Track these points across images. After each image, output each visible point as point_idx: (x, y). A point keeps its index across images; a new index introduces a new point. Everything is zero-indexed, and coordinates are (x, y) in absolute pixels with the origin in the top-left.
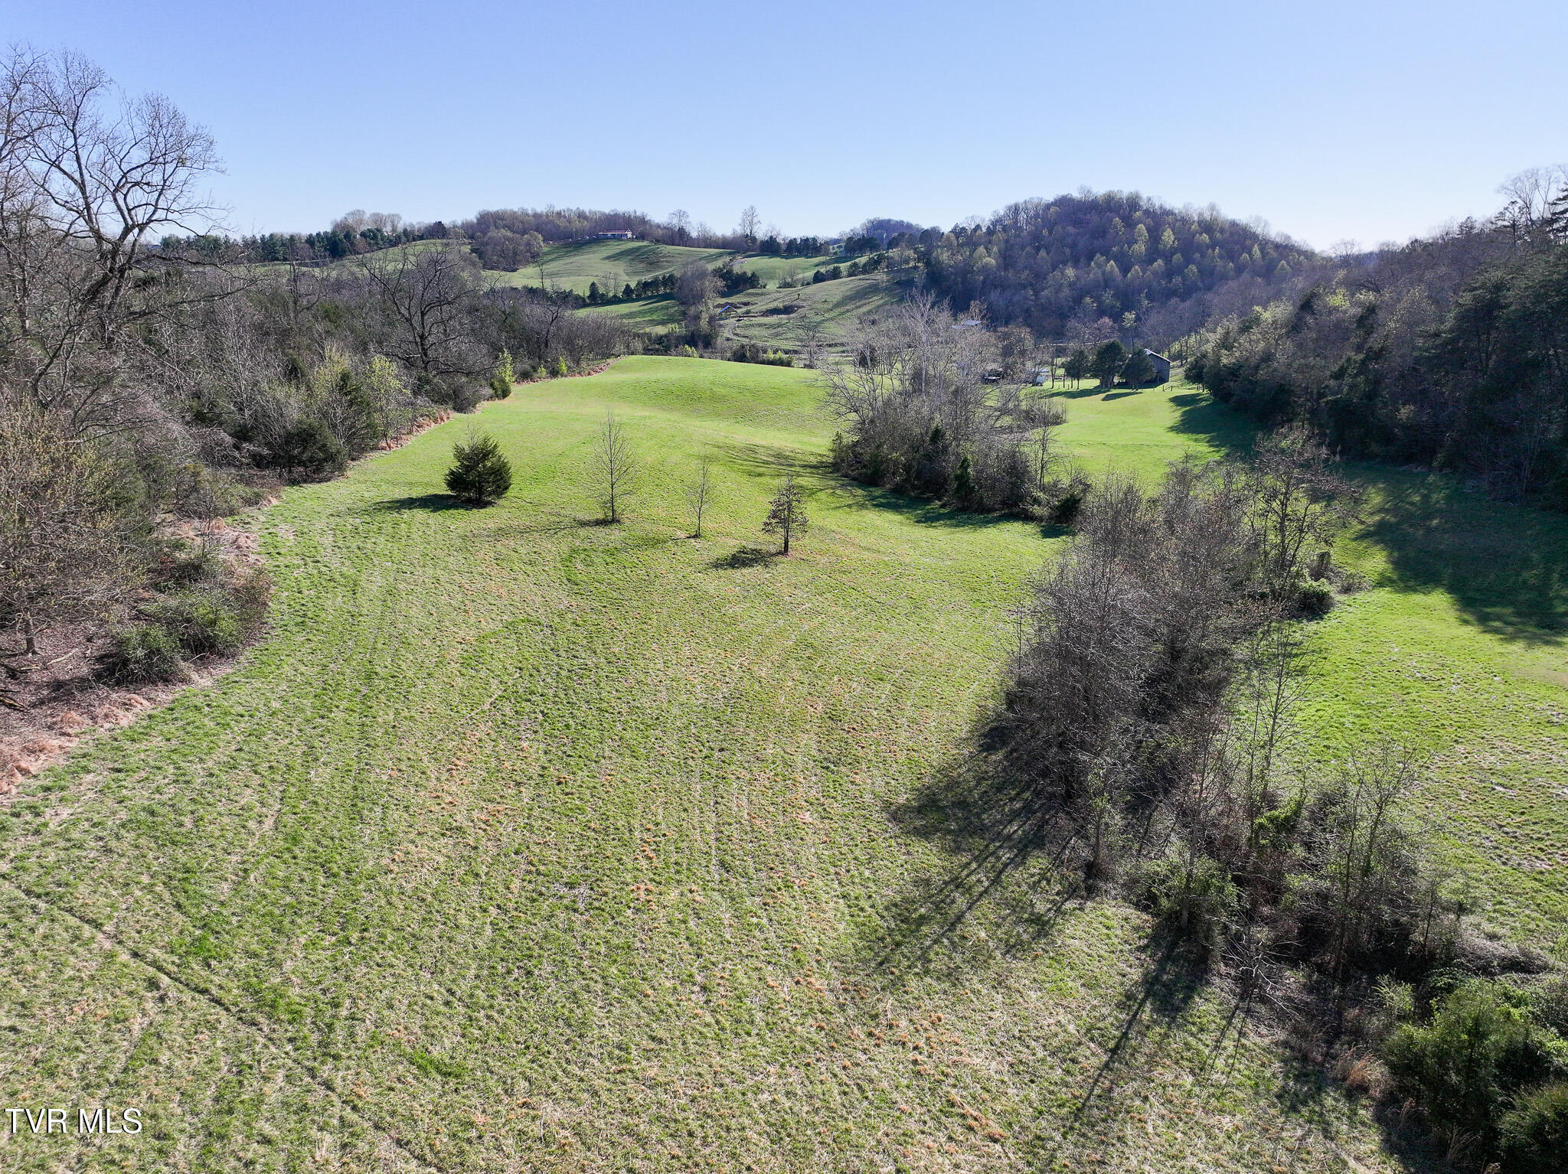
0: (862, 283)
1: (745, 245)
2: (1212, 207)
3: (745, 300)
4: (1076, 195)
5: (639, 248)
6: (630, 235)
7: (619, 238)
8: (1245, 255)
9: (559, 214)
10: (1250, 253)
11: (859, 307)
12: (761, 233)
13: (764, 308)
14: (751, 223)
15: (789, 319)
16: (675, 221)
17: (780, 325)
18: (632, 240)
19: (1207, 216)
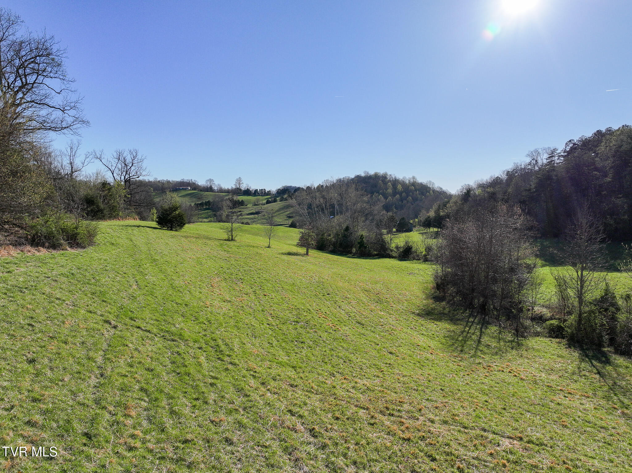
0: (286, 203)
1: (237, 191)
2: (414, 178)
3: (240, 210)
4: (363, 175)
5: (194, 193)
6: (189, 188)
7: (185, 189)
8: (428, 194)
9: (159, 182)
10: (429, 192)
11: (286, 212)
12: (243, 187)
13: (248, 212)
14: (239, 184)
15: (259, 216)
16: (208, 183)
17: (255, 218)
18: (190, 190)
19: (412, 181)
